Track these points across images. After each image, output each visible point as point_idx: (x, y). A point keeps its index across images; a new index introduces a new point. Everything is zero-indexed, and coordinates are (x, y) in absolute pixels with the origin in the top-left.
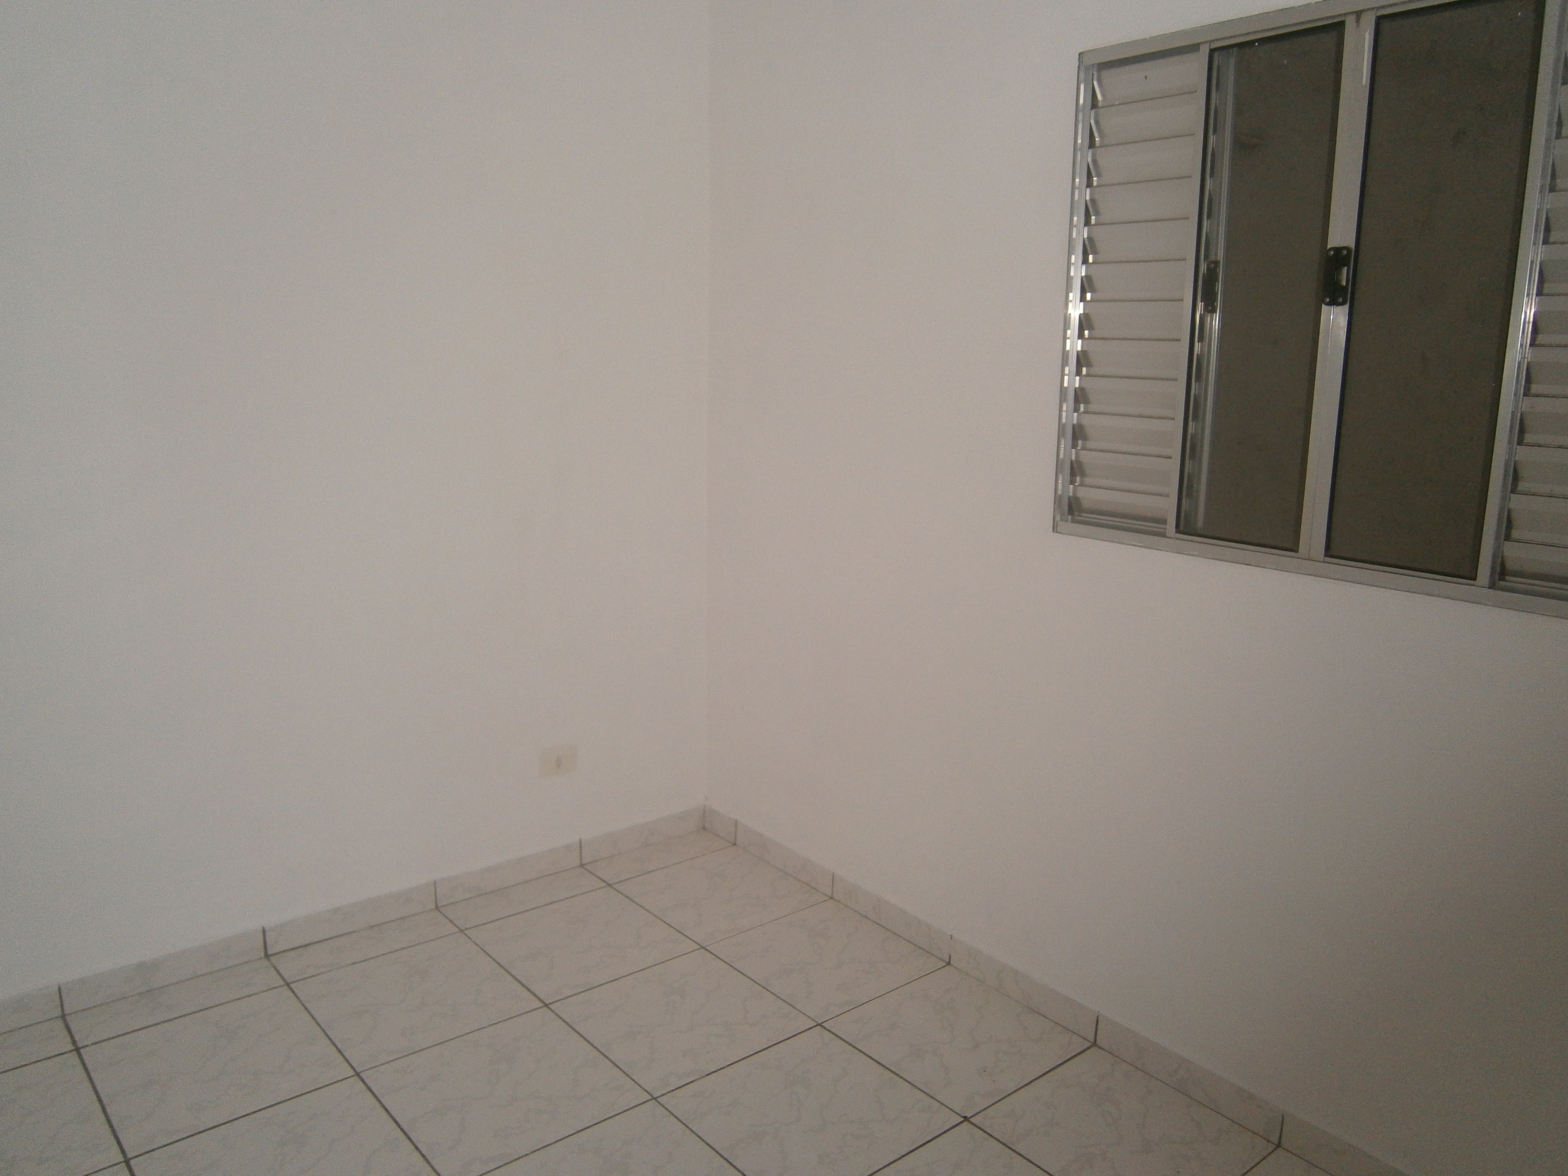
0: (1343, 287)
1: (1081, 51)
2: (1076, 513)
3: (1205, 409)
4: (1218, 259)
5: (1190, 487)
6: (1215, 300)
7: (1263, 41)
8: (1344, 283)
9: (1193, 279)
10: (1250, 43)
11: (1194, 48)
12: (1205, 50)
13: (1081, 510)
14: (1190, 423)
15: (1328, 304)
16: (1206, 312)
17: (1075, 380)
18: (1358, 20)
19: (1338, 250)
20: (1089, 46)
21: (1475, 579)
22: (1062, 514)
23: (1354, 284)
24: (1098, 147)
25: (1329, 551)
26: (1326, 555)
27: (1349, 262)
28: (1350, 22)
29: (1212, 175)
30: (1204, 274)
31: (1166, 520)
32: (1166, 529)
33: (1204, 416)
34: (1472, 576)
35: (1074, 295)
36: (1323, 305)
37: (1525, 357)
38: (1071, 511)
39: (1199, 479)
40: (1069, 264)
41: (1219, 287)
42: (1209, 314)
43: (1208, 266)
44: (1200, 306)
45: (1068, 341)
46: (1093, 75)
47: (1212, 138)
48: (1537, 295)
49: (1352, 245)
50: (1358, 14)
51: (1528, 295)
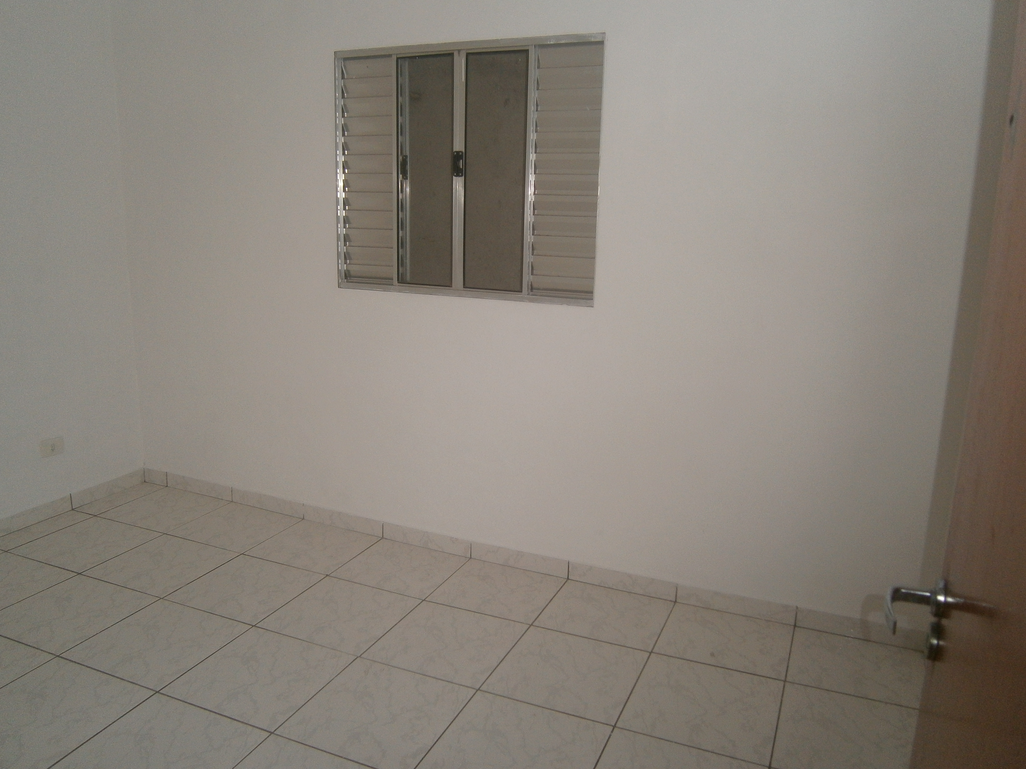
0: (461, 169)
1: (335, 51)
2: (348, 278)
3: (406, 225)
4: (407, 155)
5: (402, 260)
6: (407, 173)
7: (419, 57)
8: (461, 167)
9: (396, 163)
10: (415, 57)
11: (390, 56)
12: (394, 58)
13: (350, 276)
14: (400, 231)
15: (455, 176)
16: (403, 180)
17: (343, 212)
18: (459, 53)
19: (458, 152)
20: (339, 49)
21: (522, 292)
22: (342, 279)
23: (465, 167)
24: (346, 98)
25: (465, 286)
26: (464, 288)
27: (463, 157)
28: (456, 54)
29: (401, 115)
30: (401, 161)
31: (393, 278)
32: (393, 282)
33: (406, 227)
34: (521, 291)
35: (340, 171)
36: (454, 177)
37: (532, 199)
38: (346, 277)
39: (406, 258)
40: (336, 155)
41: (408, 167)
42: (405, 180)
43: (403, 158)
44: (400, 176)
45: (339, 193)
46: (342, 62)
47: (400, 99)
48: (534, 174)
49: (464, 151)
50: (459, 51)
51: (531, 174)
